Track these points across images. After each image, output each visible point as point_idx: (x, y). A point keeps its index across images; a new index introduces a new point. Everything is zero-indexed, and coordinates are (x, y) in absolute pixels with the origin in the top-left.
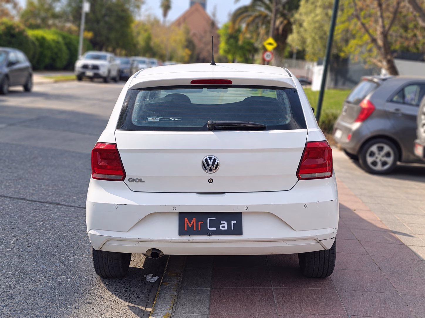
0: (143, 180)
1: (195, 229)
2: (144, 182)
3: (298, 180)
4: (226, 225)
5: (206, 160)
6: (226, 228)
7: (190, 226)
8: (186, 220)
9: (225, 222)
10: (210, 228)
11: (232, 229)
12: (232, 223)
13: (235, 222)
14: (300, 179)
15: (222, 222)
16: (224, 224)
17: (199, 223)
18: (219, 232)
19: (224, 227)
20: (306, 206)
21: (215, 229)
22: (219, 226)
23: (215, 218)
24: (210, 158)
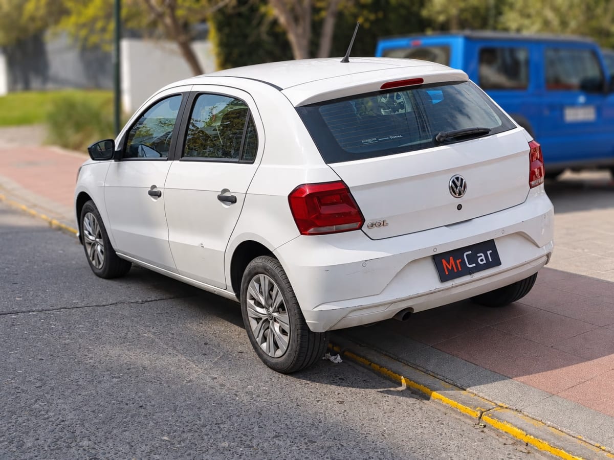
0: (386, 222)
1: (456, 271)
2: (387, 225)
3: (530, 189)
4: (483, 257)
5: (453, 182)
6: (485, 262)
7: (450, 268)
8: (444, 261)
9: (482, 254)
10: (470, 265)
11: (491, 260)
12: (489, 253)
13: (491, 251)
14: (531, 187)
15: (478, 255)
16: (481, 256)
17: (458, 261)
18: (479, 268)
19: (482, 260)
21: (474, 265)
22: (478, 260)
23: (470, 252)
24: (457, 179)
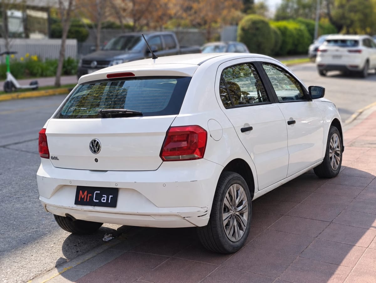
0: (58, 158)
1: (85, 200)
2: (58, 159)
3: (162, 161)
4: (105, 198)
5: (92, 143)
6: (105, 201)
7: (83, 197)
8: (81, 192)
10: (95, 200)
11: (109, 202)
12: (110, 196)
13: (112, 196)
14: (164, 160)
15: (103, 196)
16: (105, 197)
17: (89, 195)
18: (100, 204)
19: (104, 200)
20: (164, 185)
21: (98, 201)
22: (102, 198)
23: (99, 192)
24: (95, 141)
